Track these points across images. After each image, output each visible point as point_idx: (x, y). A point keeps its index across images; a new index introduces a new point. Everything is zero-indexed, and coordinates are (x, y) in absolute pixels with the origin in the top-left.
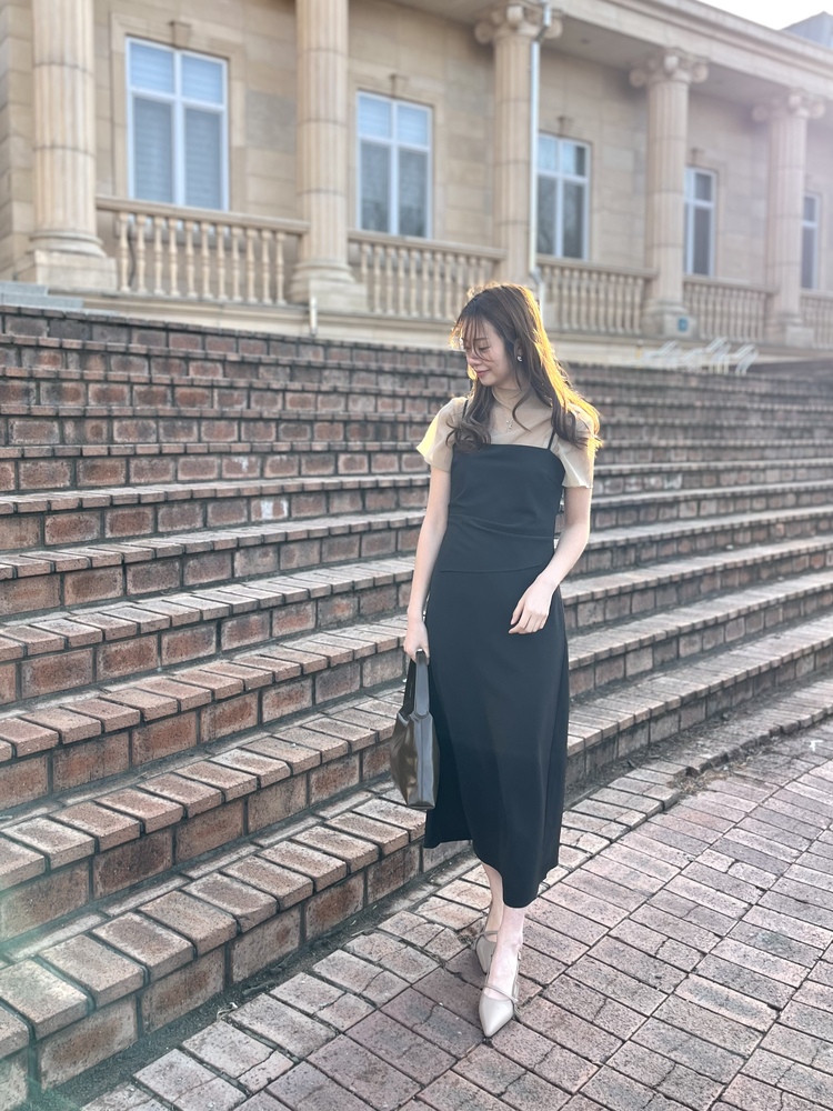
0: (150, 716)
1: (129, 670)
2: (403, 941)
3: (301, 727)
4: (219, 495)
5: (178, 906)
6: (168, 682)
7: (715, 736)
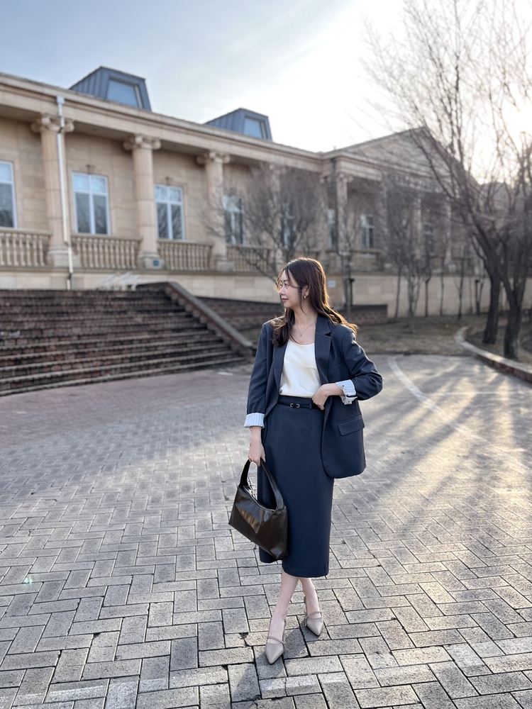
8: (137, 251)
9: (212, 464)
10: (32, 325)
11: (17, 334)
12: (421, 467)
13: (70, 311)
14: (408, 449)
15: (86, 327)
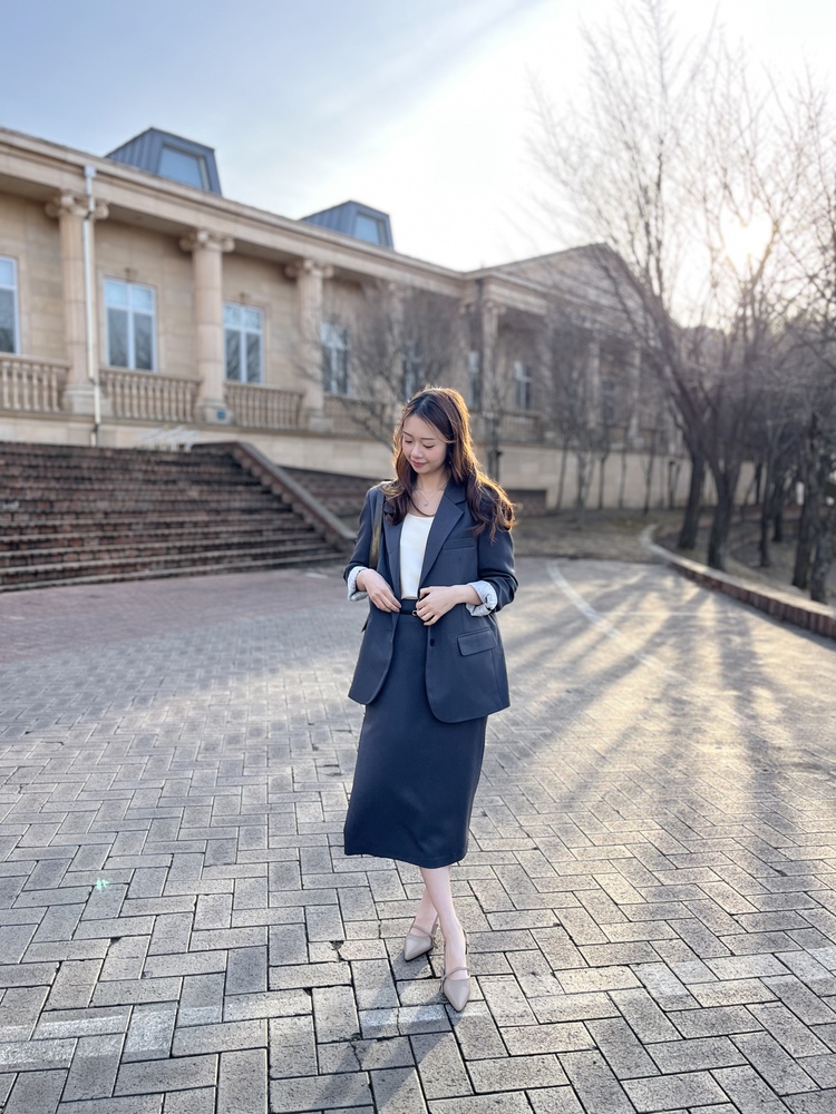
8: (194, 397)
9: (295, 699)
10: (38, 494)
11: (14, 506)
12: (593, 712)
13: (93, 476)
14: (575, 686)
15: (116, 500)
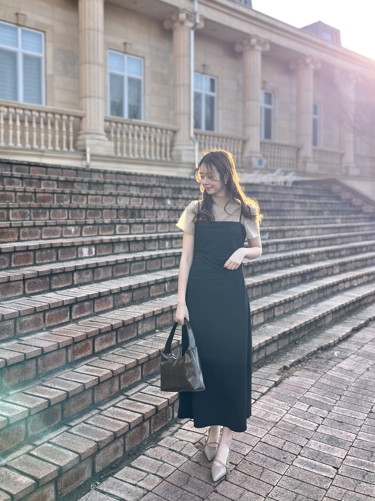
0: (46, 351)
1: (31, 330)
2: (170, 449)
3: (113, 354)
4: (64, 245)
5: (68, 439)
6: (50, 335)
7: (294, 352)
8: (243, 149)
